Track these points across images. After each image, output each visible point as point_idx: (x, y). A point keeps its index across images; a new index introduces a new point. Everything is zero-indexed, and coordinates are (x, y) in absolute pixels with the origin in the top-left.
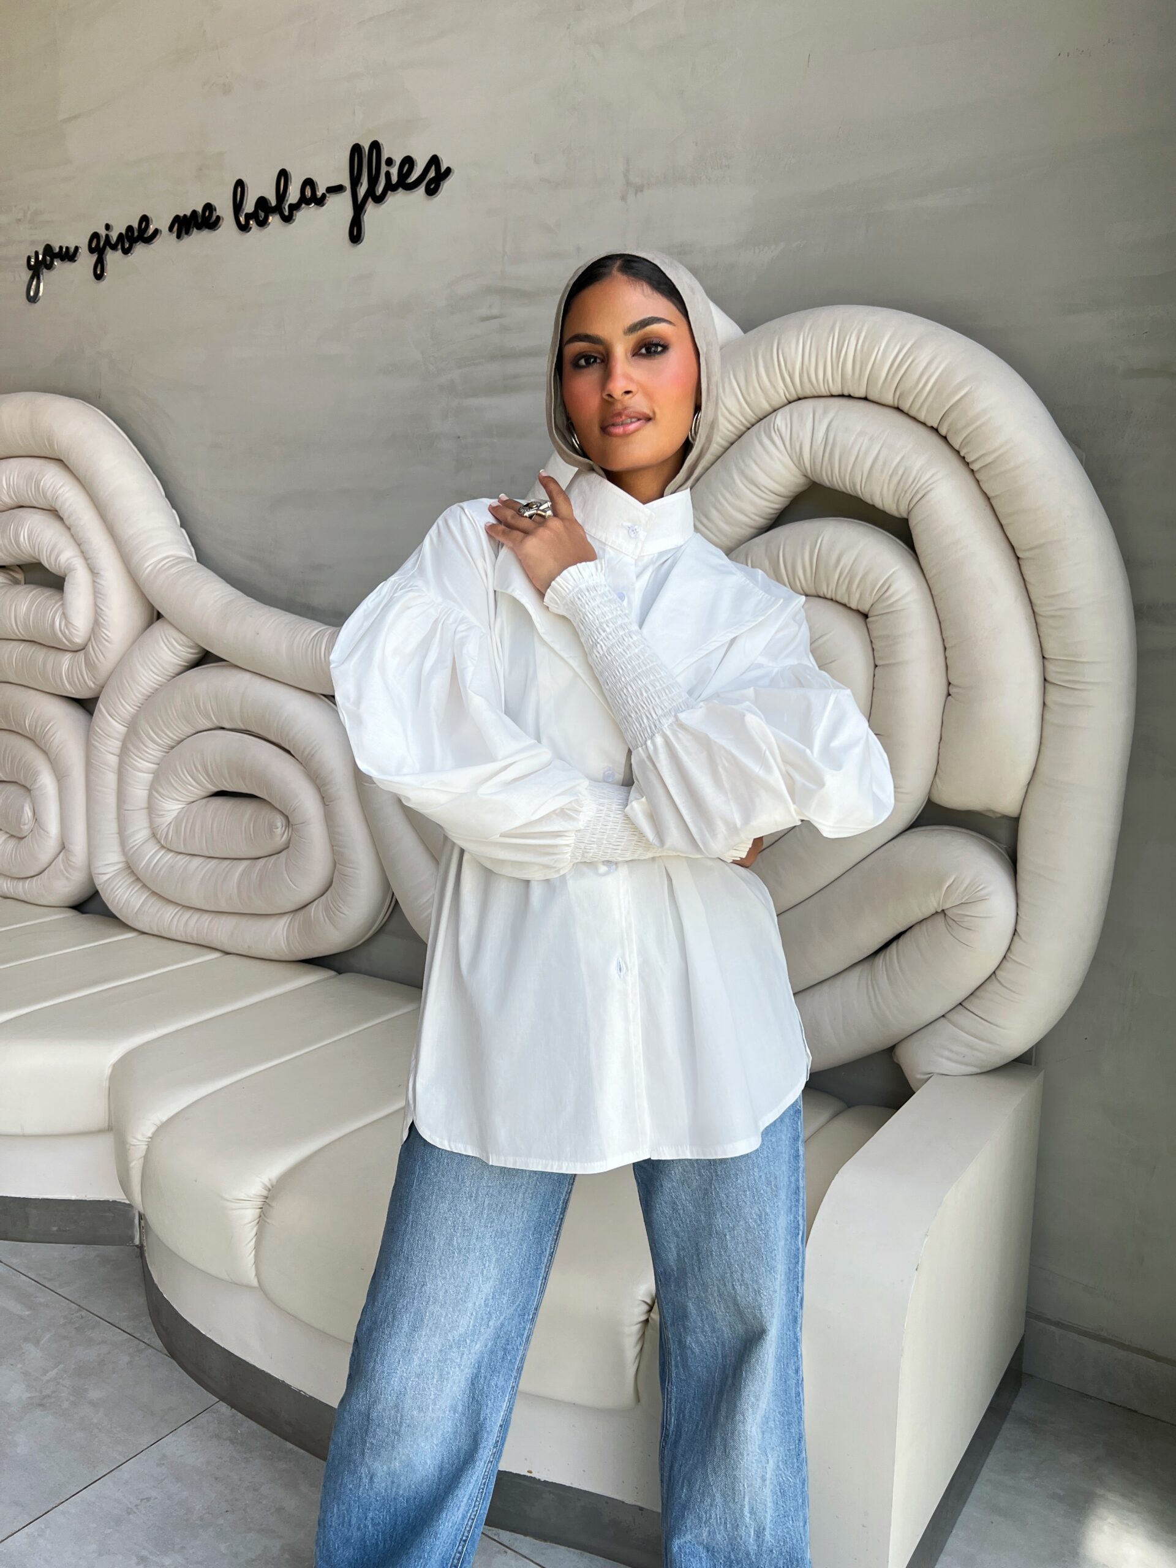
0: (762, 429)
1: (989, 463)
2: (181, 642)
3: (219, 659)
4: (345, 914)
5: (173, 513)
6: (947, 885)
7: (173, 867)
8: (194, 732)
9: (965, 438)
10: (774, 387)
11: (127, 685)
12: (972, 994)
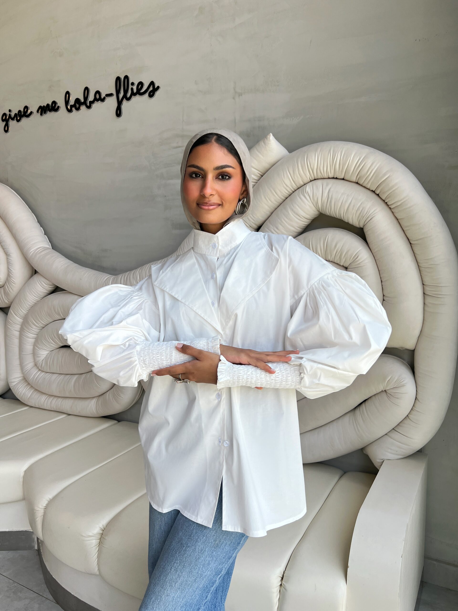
0: (300, 192)
1: (399, 205)
2: (47, 283)
3: (63, 290)
4: (122, 397)
5: (41, 229)
6: (388, 380)
7: (44, 378)
8: (53, 321)
9: (388, 195)
10: (305, 175)
11: (23, 302)
12: (398, 425)
